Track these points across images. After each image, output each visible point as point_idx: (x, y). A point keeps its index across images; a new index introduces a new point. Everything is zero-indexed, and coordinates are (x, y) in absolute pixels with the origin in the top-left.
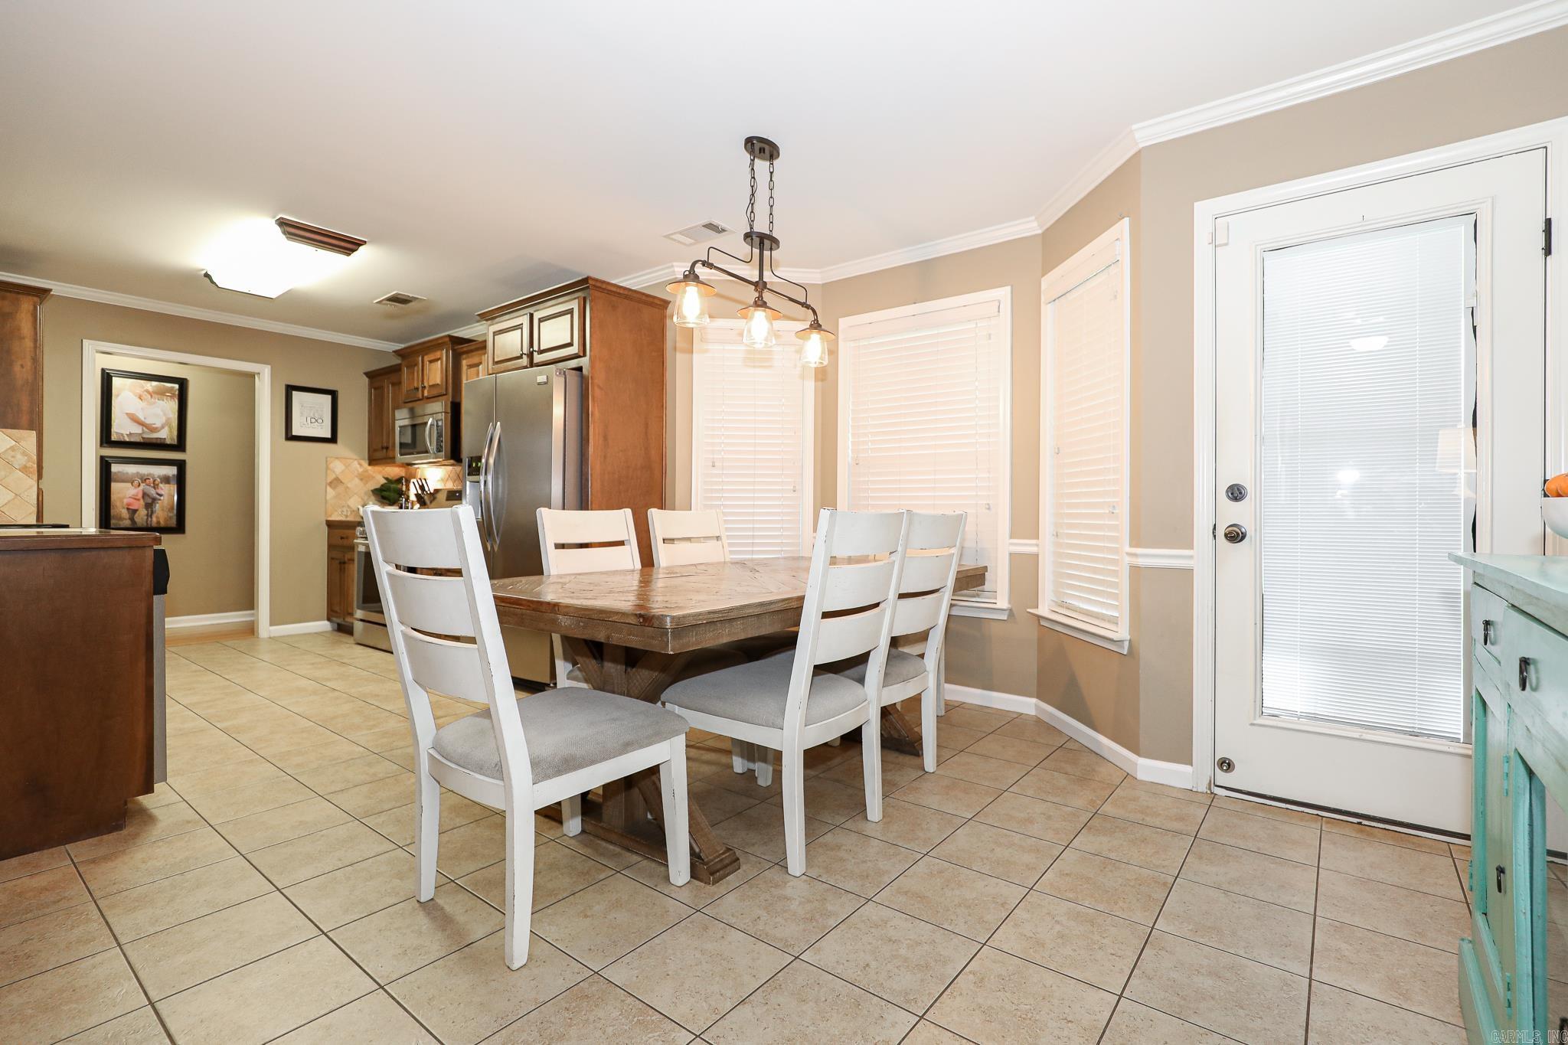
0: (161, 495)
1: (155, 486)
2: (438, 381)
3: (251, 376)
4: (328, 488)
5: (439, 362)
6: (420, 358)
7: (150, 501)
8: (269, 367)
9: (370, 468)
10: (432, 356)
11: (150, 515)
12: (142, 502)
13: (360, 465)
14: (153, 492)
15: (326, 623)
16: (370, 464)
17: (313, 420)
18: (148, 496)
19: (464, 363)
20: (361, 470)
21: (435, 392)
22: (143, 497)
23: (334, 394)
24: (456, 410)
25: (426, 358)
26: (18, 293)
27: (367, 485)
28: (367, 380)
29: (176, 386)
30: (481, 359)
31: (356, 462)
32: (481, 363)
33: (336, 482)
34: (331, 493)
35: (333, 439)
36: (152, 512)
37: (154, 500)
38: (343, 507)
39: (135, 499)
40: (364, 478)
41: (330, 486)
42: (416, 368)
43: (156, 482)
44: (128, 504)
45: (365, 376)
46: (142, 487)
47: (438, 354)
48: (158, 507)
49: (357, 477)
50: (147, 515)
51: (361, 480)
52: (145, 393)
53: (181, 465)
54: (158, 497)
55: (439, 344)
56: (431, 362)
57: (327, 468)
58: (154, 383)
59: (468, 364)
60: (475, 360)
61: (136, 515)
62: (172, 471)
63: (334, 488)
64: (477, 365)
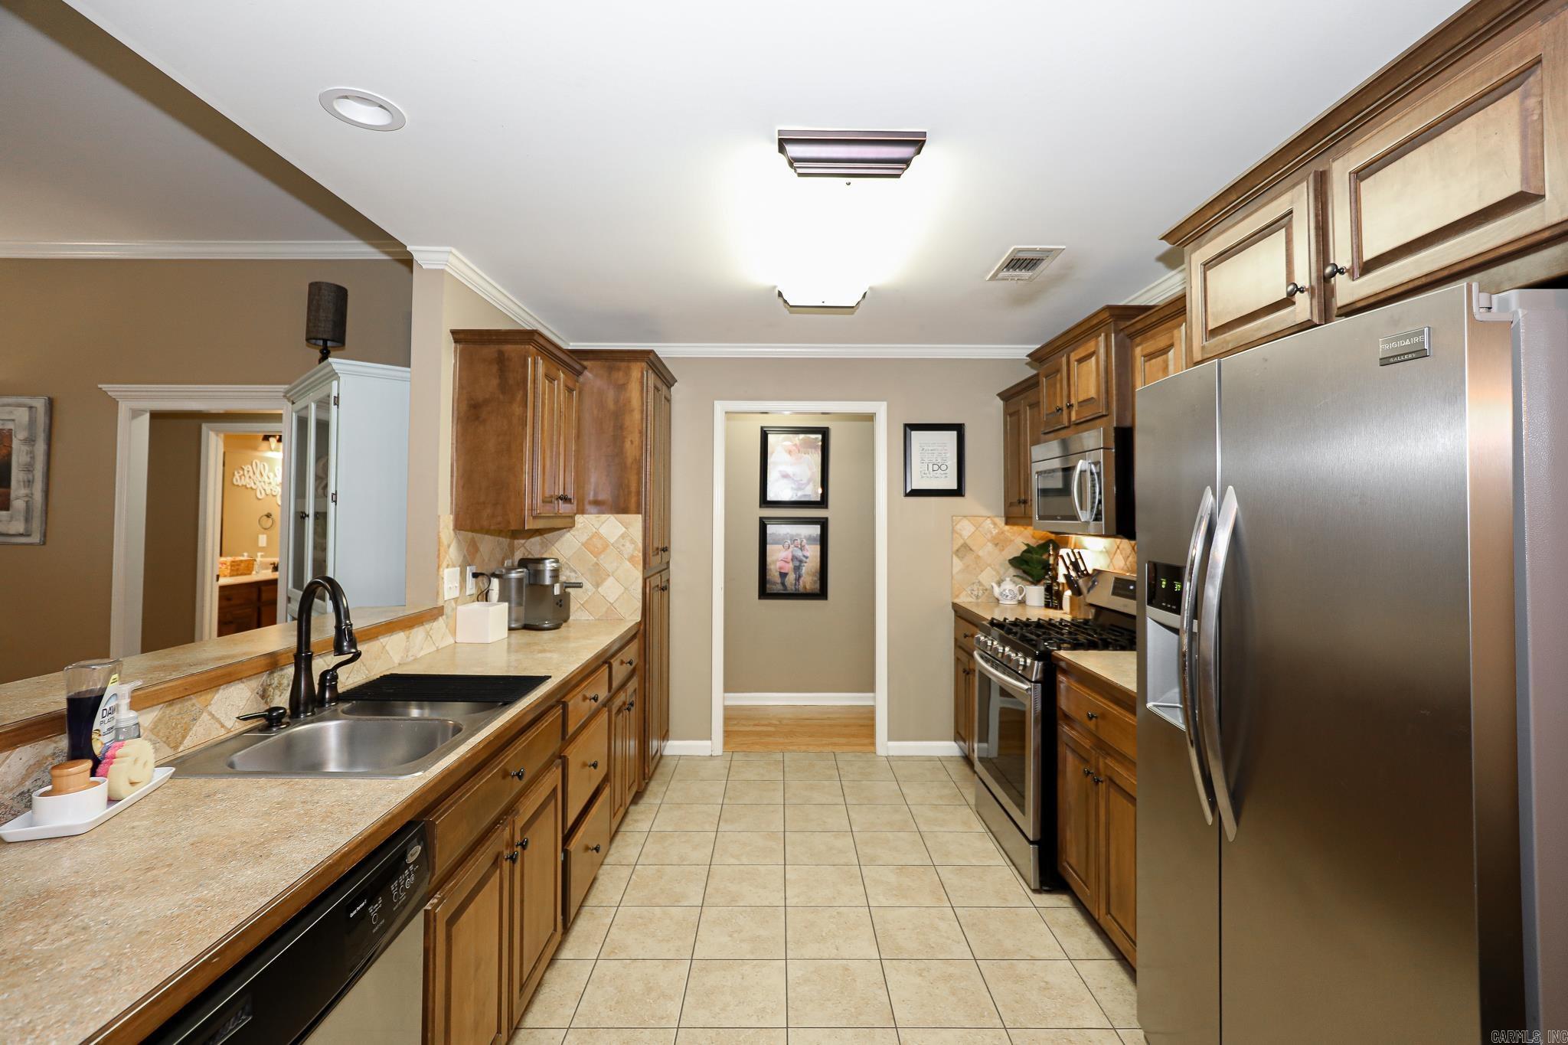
0: (807, 557)
1: (802, 548)
2: (1092, 393)
3: (870, 418)
4: (954, 556)
5: (1093, 359)
6: (1064, 359)
7: (797, 564)
8: (885, 403)
9: (1007, 528)
10: (1081, 352)
11: (798, 579)
12: (791, 565)
13: (993, 524)
14: (799, 554)
15: (953, 744)
16: (1007, 523)
17: (936, 467)
18: (797, 558)
19: (1138, 351)
20: (995, 532)
21: (1088, 413)
22: (792, 560)
23: (959, 428)
24: (1124, 442)
25: (1074, 357)
26: (629, 361)
27: (1004, 553)
28: (1000, 403)
29: (819, 436)
30: (1172, 337)
31: (989, 521)
32: (1172, 346)
33: (964, 550)
34: (958, 564)
35: (959, 492)
36: (800, 577)
37: (801, 561)
38: (973, 584)
39: (786, 562)
40: (999, 542)
41: (957, 555)
42: (1059, 376)
43: (803, 544)
44: (780, 568)
45: (998, 398)
46: (791, 549)
47: (1090, 346)
48: (804, 570)
49: (988, 541)
50: (796, 580)
51: (996, 545)
52: (794, 448)
53: (824, 523)
54: (804, 559)
55: (1093, 327)
56: (1080, 361)
57: (953, 531)
58: (802, 436)
59: (1145, 353)
60: (1161, 342)
61: (787, 579)
62: (815, 530)
63: (961, 558)
64: (1164, 351)
